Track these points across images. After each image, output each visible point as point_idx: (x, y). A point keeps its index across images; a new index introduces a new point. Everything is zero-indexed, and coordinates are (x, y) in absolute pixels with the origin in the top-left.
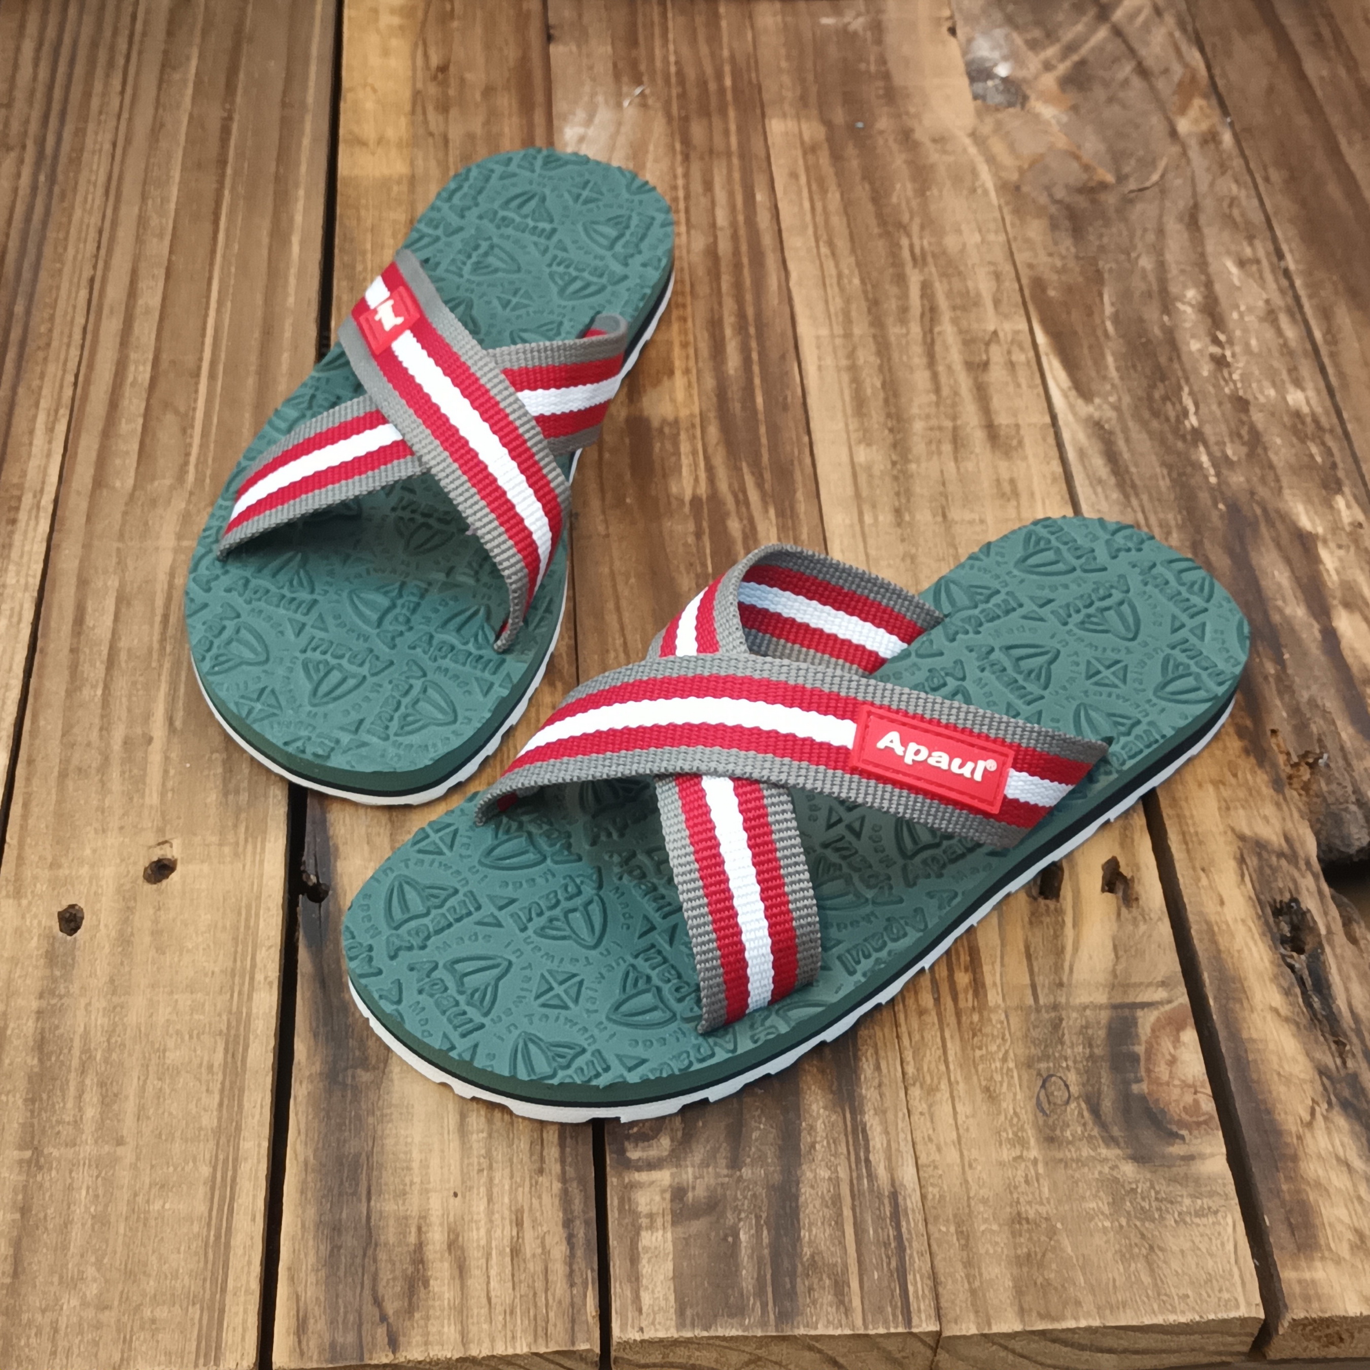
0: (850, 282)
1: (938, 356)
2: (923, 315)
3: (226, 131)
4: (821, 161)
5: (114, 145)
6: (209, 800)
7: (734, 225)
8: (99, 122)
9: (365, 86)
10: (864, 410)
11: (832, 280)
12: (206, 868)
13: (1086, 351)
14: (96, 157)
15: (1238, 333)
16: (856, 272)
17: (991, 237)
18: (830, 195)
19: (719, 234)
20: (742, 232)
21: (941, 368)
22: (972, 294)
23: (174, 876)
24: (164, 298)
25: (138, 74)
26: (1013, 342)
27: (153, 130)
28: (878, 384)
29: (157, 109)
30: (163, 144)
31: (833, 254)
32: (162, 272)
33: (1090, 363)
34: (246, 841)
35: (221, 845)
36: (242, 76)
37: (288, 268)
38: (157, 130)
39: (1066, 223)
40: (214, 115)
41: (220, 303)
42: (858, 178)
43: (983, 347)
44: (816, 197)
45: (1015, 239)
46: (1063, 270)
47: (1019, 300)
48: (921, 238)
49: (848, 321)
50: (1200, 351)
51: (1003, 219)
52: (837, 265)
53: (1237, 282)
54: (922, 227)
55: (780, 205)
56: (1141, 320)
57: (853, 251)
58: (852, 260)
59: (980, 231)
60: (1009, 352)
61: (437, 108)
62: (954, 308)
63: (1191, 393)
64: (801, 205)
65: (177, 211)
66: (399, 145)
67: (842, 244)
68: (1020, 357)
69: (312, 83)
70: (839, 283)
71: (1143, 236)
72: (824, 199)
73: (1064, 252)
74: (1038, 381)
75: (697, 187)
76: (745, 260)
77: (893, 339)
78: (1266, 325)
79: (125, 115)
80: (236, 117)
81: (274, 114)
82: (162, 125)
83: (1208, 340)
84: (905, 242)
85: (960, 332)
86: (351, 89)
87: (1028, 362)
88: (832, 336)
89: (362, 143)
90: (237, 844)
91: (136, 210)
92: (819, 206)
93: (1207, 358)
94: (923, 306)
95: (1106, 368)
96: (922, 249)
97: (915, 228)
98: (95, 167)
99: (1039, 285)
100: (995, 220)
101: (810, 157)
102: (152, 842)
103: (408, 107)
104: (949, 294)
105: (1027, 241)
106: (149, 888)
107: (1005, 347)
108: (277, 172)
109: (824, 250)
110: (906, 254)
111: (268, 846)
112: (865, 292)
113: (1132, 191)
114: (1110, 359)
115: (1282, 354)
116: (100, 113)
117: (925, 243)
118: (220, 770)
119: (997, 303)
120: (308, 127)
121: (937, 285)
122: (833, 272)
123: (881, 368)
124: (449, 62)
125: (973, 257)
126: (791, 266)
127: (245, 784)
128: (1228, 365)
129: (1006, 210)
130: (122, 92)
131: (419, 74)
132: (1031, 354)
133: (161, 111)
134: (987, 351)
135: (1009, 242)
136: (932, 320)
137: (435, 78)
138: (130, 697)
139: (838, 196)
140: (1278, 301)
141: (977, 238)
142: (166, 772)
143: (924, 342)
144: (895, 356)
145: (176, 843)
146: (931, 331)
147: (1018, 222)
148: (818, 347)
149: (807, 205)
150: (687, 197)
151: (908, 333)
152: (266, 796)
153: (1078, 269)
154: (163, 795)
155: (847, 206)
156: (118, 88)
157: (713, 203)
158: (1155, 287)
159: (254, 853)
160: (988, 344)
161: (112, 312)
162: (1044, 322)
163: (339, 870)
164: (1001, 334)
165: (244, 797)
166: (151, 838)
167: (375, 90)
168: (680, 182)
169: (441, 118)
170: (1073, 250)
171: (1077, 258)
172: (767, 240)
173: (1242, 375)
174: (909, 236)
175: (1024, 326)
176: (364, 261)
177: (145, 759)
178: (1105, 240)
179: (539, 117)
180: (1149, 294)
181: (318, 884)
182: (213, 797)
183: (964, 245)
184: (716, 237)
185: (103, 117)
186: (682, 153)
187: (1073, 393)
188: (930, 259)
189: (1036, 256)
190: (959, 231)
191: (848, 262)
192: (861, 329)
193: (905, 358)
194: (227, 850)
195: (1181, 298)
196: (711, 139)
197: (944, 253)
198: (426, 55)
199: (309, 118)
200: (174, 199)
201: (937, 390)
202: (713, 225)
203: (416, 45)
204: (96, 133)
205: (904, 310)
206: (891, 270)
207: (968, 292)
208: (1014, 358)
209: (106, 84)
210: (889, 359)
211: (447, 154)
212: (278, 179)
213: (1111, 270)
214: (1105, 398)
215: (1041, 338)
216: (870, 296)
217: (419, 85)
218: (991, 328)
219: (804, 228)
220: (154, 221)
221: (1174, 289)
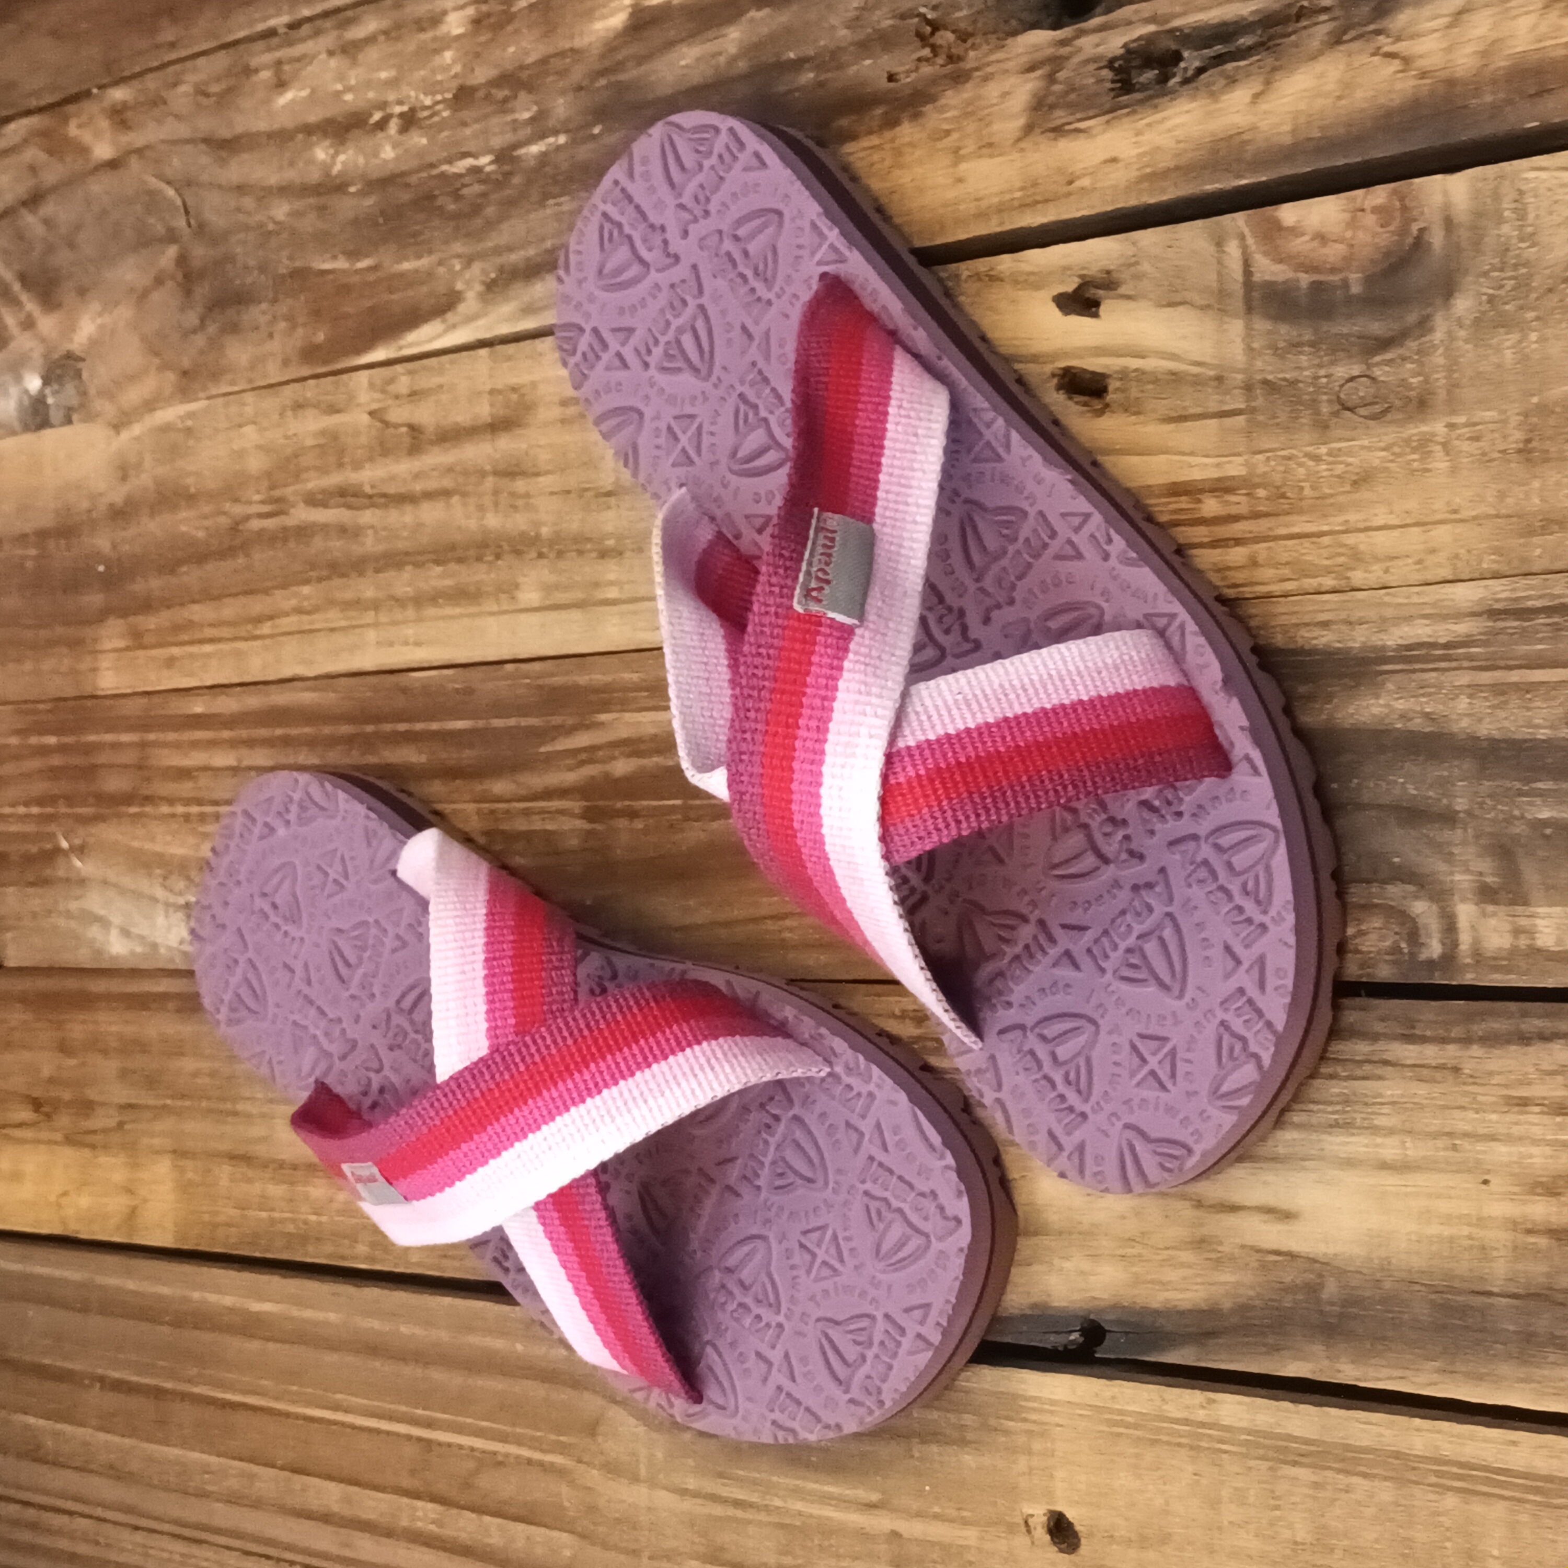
0: (307, 598)
1: (403, 490)
2: (350, 507)
3: (118, 1386)
4: (152, 627)
5: (137, 1528)
6: (973, 1465)
7: (234, 744)
8: (108, 1545)
9: (59, 1205)
10: (472, 589)
11: (305, 622)
12: (1060, 1474)
13: (394, 297)
14: (152, 1552)
15: (371, 95)
16: (295, 589)
17: (249, 410)
18: (196, 618)
19: (246, 763)
20: (244, 733)
21: (418, 487)
22: (322, 441)
23: (1071, 1514)
24: (330, 1478)
25: (46, 1492)
26: (383, 391)
27: (118, 1478)
28: (439, 569)
29: (91, 1471)
30: (135, 1465)
31: (271, 618)
32: (296, 1477)
33: (411, 293)
34: (1025, 1420)
35: (1030, 1453)
36: (47, 1361)
37: (292, 1319)
38: (116, 1473)
39: (231, 312)
40: (95, 1398)
41: (336, 1407)
42: (174, 580)
43: (391, 430)
44: (198, 635)
45: (250, 381)
46: (290, 319)
47: (330, 379)
48: (250, 503)
49: (356, 604)
50: (394, 147)
51: (225, 395)
52: (287, 614)
53: (304, 93)
54: (236, 500)
55: (209, 683)
56: (355, 222)
57: (266, 592)
58: (278, 593)
59: (240, 426)
60: (397, 397)
61: (87, 1116)
62: (341, 465)
63: (450, 161)
64: (208, 656)
65: (219, 1455)
66: (135, 1166)
67: (258, 605)
68: (403, 384)
69: (57, 1273)
70: (308, 613)
71: (248, 213)
72: (201, 626)
73: (268, 317)
74: (433, 361)
75: (186, 788)
76: (279, 732)
77: (381, 548)
78: (360, 57)
79: (99, 1512)
80: (100, 1371)
81: (96, 1323)
82: (111, 1467)
83: (380, 135)
84: (256, 524)
85: (371, 459)
86: (63, 1222)
87: (410, 372)
88: (376, 625)
89: (133, 1213)
90: (1030, 1433)
91: (219, 1506)
92: (209, 632)
93: (403, 138)
94: (338, 506)
95: (417, 271)
96: (262, 502)
97: (238, 510)
98: (165, 1555)
99: (310, 353)
100: (227, 405)
101: (148, 639)
102: (1026, 1540)
103: (87, 1152)
104: (323, 470)
105: (252, 367)
106: (1085, 1548)
107: (390, 402)
108: (170, 1324)
109: (266, 628)
110: (270, 523)
111: (1032, 1392)
112: (320, 580)
113: (189, 225)
114: (406, 266)
115: (398, 39)
116: (97, 1543)
117: (257, 497)
118: (935, 1448)
119: (333, 409)
120: (113, 1281)
121: (310, 486)
122: (294, 619)
123: (417, 565)
124: (28, 1096)
125: (275, 436)
126: (287, 673)
127: (952, 1417)
128: (413, 110)
129: (214, 391)
130: (70, 1513)
131: (44, 1135)
132: (399, 368)
133: (92, 1467)
134: (396, 426)
135: (253, 389)
136: (355, 495)
137: (48, 1116)
138: (838, 1556)
139: (196, 607)
140: (328, 40)
141: (249, 430)
142: (936, 1517)
143: (386, 506)
144: (401, 545)
145: (1027, 1510)
146: (370, 497)
147: (229, 377)
148: (391, 644)
149: (208, 648)
150: (199, 802)
151: (372, 527)
152: (967, 1392)
153: (290, 301)
154: (965, 1523)
155: (209, 596)
156: (65, 1519)
157: (206, 769)
158: (312, 201)
159: (1041, 1411)
160: (387, 424)
161: (347, 1545)
162: (359, 352)
163: (1064, 1304)
164: (375, 406)
165: (968, 1419)
166: (1022, 1540)
167: (65, 1194)
168: (180, 809)
169: (100, 1111)
170: (264, 306)
171: (275, 301)
172: (253, 701)
173: (426, 94)
174: (247, 518)
175: (364, 375)
176: (283, 1221)
177: (919, 1542)
178: (252, 263)
179: (99, 986)
180: (322, 209)
181: (1083, 1331)
182: (969, 1459)
183: (259, 447)
184: (250, 768)
185: (102, 1540)
186: (142, 805)
187: (449, 316)
188: (277, 493)
189: (272, 354)
190: (240, 454)
191: (283, 600)
192: (367, 588)
193: (405, 534)
194: (1037, 1446)
195: (326, 168)
196: (126, 766)
197: (269, 474)
198: (20, 1125)
199: (101, 1280)
200: (205, 1457)
201: (446, 493)
202: (235, 770)
203: (8, 1137)
204: (123, 1550)
205: (342, 530)
206: (292, 544)
207: (318, 446)
208: (404, 391)
209: (58, 1532)
210: (407, 554)
211: (147, 1107)
212: (178, 1323)
213: (291, 258)
214: (455, 275)
215: (379, 354)
216: (325, 573)
217: (58, 1136)
218: (365, 419)
219: (238, 654)
220: (233, 1483)
221: (315, 176)
